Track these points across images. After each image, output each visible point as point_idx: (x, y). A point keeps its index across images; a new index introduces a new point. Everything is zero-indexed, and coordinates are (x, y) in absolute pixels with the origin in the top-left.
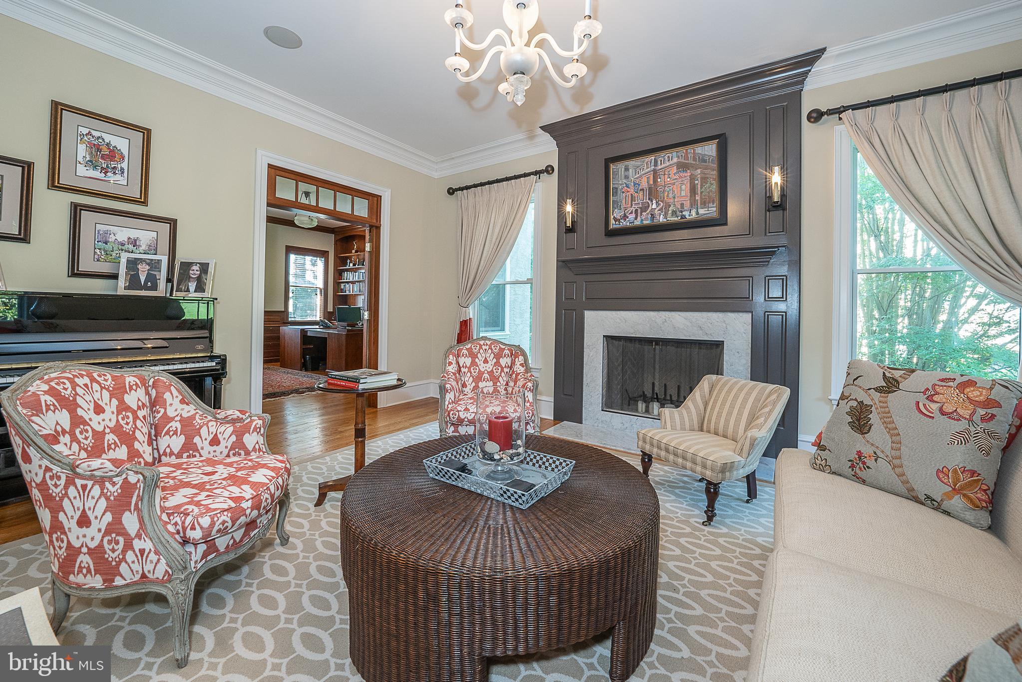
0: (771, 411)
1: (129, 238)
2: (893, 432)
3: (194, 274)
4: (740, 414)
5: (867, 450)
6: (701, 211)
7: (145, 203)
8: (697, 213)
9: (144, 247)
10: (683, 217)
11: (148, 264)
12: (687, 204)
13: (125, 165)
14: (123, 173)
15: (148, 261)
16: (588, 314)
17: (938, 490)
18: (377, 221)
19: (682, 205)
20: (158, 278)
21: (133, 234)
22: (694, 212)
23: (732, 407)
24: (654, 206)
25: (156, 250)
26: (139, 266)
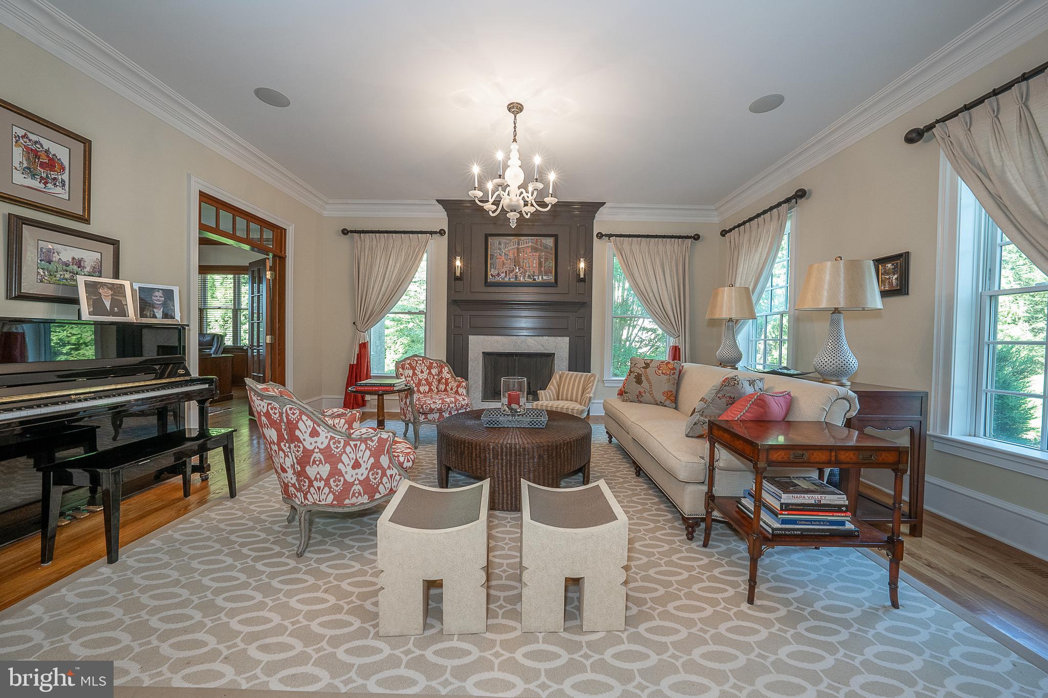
0: (593, 385)
1: (73, 258)
2: (649, 382)
3: (158, 300)
4: (578, 388)
5: (642, 390)
6: (544, 278)
7: (87, 221)
8: (542, 278)
9: (88, 269)
10: (534, 280)
11: (111, 289)
12: (537, 273)
13: (65, 177)
14: (64, 185)
15: (110, 286)
16: (470, 337)
17: (662, 398)
18: (281, 252)
19: (534, 272)
20: (124, 303)
21: (78, 254)
22: (540, 278)
23: (573, 385)
24: (517, 270)
25: (100, 272)
26: (101, 291)
